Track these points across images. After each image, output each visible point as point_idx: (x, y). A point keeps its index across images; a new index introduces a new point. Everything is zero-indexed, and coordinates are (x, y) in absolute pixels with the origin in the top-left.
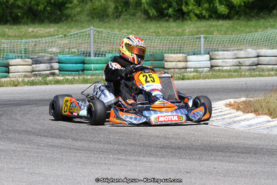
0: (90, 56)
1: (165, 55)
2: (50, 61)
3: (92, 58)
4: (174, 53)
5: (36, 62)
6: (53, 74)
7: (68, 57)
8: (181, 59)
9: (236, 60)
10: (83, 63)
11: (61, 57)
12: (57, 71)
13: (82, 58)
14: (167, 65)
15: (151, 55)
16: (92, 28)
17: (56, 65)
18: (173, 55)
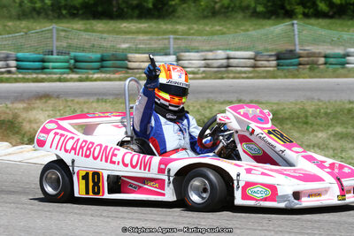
0: (52, 54)
1: (129, 55)
2: (6, 58)
3: (55, 56)
4: (139, 53)
6: (9, 72)
7: (27, 55)
9: (203, 62)
11: (20, 55)
12: (14, 69)
13: (41, 56)
14: (131, 65)
15: (113, 55)
16: (54, 25)
17: (13, 63)
18: (137, 55)
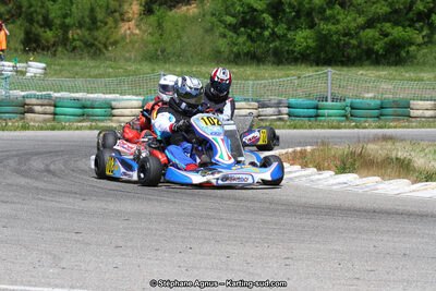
0: (327, 101)
1: (412, 102)
2: (278, 105)
3: (329, 103)
4: (421, 100)
5: (263, 105)
6: (280, 119)
7: (300, 101)
8: (429, 107)
10: (317, 108)
11: (292, 101)
12: (286, 117)
13: (315, 102)
14: (413, 113)
15: (394, 102)
16: (329, 69)
17: (285, 110)
18: (420, 103)
